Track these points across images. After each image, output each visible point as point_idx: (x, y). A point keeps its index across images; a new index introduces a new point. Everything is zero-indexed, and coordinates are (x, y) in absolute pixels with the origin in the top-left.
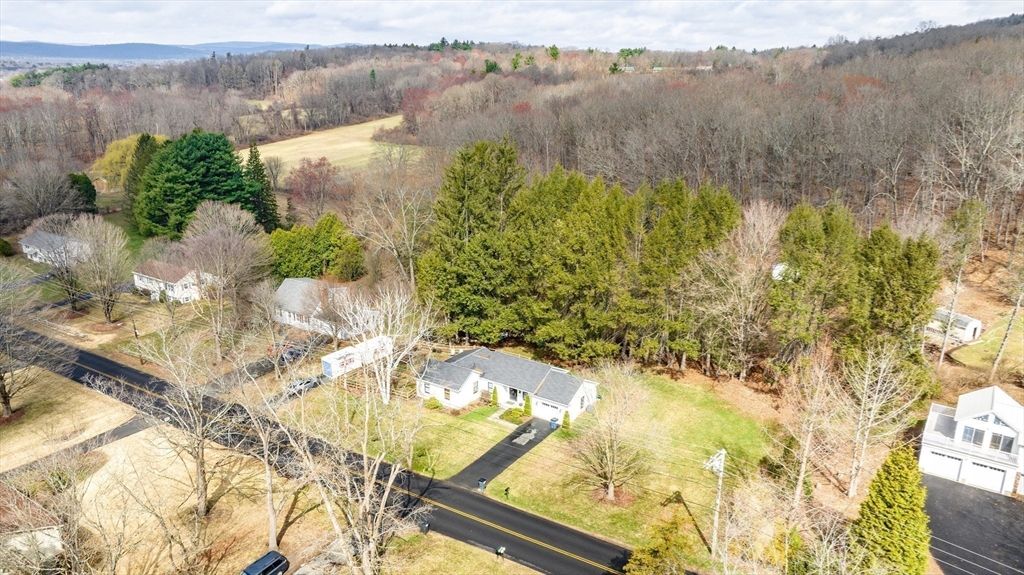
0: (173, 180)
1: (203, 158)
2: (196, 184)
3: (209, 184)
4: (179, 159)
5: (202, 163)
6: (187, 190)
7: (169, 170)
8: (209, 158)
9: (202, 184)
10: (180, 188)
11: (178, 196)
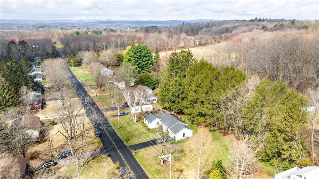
0: (131, 56)
1: (140, 51)
2: (136, 58)
3: (141, 58)
4: (133, 51)
5: (139, 53)
6: (134, 60)
7: (130, 54)
8: (142, 51)
9: (138, 58)
10: (132, 59)
11: (132, 61)
